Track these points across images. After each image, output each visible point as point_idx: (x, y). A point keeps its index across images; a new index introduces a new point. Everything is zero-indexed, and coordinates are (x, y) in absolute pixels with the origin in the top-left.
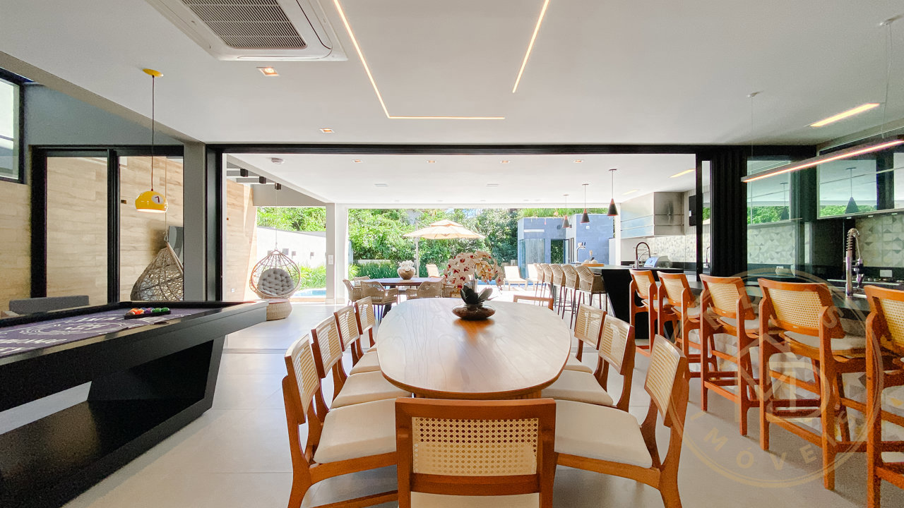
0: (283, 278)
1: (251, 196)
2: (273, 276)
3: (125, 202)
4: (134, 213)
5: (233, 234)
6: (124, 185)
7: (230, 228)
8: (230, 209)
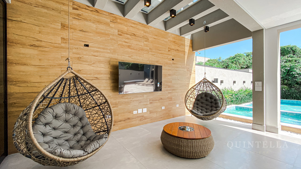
0: (213, 100)
1: (191, 45)
2: (205, 98)
3: (87, 46)
4: (96, 54)
5: (177, 69)
6: (86, 33)
7: (175, 65)
8: (175, 53)
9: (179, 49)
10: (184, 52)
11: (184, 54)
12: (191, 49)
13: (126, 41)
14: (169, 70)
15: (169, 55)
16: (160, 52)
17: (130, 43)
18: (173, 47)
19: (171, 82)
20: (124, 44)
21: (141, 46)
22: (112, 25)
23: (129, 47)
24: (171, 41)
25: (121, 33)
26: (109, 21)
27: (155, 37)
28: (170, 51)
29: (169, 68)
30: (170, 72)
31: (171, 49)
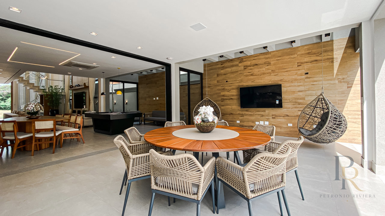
1: (350, 45)
3: (227, 81)
4: (231, 85)
5: (315, 83)
6: (227, 75)
7: (311, 79)
8: (310, 65)
9: (319, 58)
10: (332, 60)
11: (332, 62)
13: (250, 71)
15: (299, 70)
16: (285, 70)
17: (253, 72)
18: (306, 60)
19: (303, 99)
20: (248, 74)
21: (263, 71)
22: (240, 65)
23: (252, 75)
24: (302, 54)
25: (246, 67)
26: (238, 63)
28: (300, 65)
29: (299, 84)
30: (302, 88)
31: (302, 63)
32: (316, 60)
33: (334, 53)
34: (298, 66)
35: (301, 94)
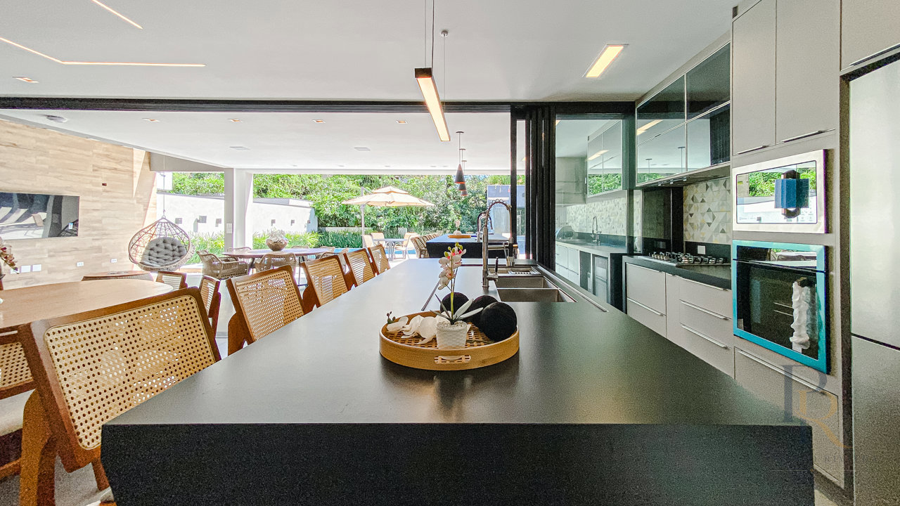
1: (147, 161)
5: (114, 200)
7: (110, 194)
8: (109, 174)
9: (118, 167)
10: (132, 173)
11: (132, 176)
12: (147, 168)
14: (94, 201)
15: (95, 177)
16: (75, 172)
18: (105, 164)
19: (100, 221)
21: (32, 163)
24: (99, 154)
27: (63, 148)
28: (96, 170)
29: (95, 199)
30: (99, 206)
31: (99, 168)
32: (116, 169)
33: (134, 165)
34: (94, 170)
35: (96, 214)
